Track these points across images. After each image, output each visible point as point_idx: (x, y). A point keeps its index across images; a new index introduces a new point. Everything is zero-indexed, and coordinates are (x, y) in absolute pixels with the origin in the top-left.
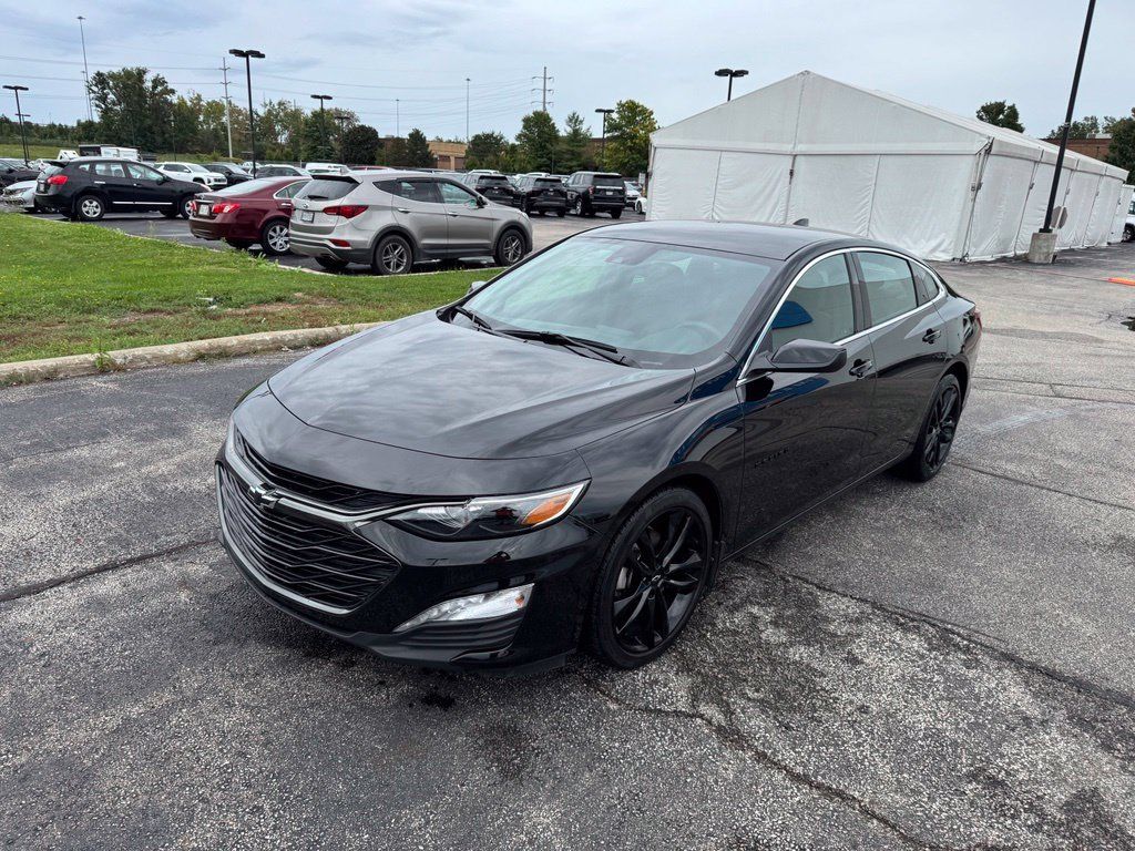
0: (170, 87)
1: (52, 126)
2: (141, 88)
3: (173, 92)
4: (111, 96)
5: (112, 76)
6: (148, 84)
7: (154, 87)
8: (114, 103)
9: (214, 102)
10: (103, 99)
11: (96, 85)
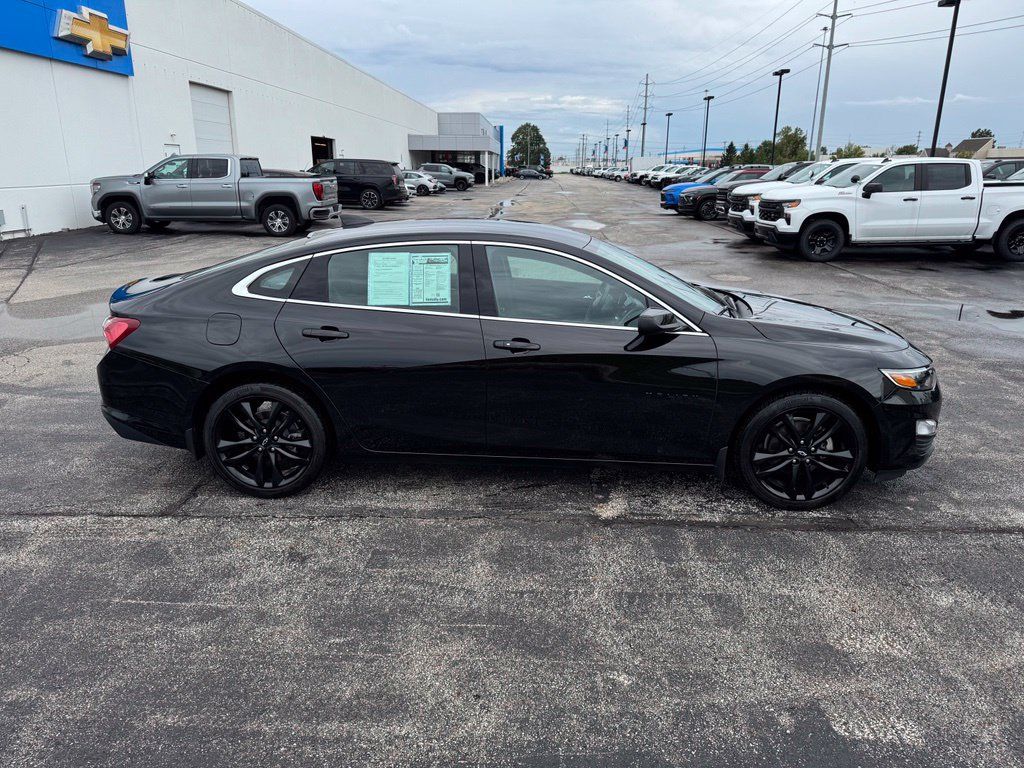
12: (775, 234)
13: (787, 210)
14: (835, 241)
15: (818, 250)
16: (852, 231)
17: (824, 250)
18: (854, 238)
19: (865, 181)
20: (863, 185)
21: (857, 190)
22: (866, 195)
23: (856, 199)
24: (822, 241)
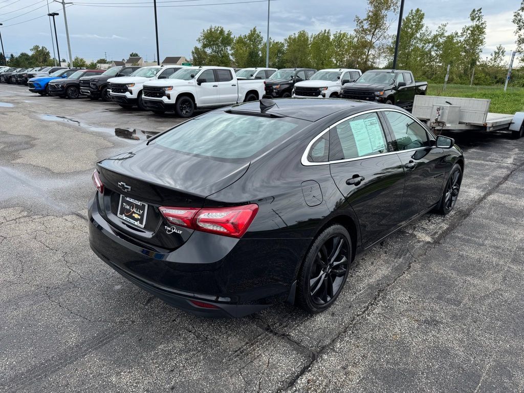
12: (163, 105)
13: (167, 92)
14: (190, 107)
15: (184, 112)
16: (196, 102)
17: (187, 112)
18: (197, 105)
19: (197, 77)
20: (196, 79)
21: (194, 81)
22: (199, 84)
23: (196, 86)
24: (185, 107)
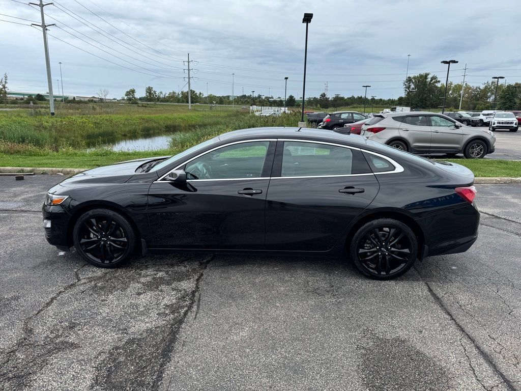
0: (438, 79)
1: (390, 100)
2: (426, 81)
3: (439, 82)
4: (413, 86)
5: (414, 78)
6: (429, 80)
7: (431, 80)
8: (413, 89)
9: (458, 84)
10: (409, 88)
11: (407, 82)
